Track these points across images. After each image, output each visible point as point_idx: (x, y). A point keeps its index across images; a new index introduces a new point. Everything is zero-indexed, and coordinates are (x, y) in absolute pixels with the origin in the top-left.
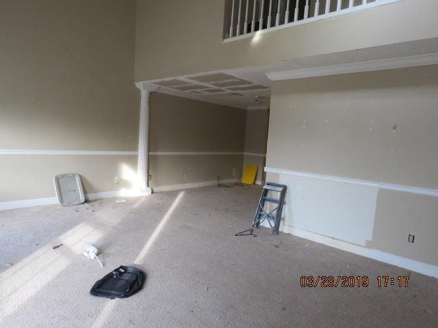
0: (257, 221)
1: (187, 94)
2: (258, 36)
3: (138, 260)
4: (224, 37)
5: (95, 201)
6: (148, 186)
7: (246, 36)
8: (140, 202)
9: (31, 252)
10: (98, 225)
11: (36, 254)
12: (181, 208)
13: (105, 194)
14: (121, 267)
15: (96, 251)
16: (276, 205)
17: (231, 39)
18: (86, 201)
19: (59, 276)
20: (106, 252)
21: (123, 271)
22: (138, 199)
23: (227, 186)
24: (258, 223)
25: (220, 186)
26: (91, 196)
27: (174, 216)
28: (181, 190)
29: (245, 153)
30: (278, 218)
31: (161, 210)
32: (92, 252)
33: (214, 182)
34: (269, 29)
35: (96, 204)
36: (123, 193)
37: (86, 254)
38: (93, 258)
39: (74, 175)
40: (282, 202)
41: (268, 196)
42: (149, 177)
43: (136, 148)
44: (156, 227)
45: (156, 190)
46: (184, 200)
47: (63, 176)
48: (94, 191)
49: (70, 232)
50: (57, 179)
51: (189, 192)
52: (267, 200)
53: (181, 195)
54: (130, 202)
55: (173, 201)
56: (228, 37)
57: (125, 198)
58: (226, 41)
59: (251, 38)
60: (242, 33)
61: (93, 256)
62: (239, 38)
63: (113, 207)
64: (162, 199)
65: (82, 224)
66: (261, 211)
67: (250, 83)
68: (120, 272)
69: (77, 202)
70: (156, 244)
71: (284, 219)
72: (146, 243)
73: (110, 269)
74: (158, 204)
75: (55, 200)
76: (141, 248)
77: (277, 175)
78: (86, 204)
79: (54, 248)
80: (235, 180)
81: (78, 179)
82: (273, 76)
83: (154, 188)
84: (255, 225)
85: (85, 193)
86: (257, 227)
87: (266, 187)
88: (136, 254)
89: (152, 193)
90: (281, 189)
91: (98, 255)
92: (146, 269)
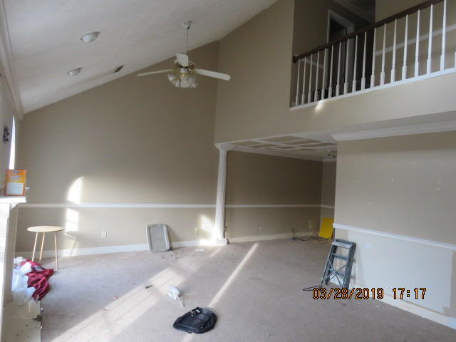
0: (326, 277)
1: (261, 151)
2: (320, 105)
3: (212, 304)
4: (291, 106)
5: (178, 249)
6: (224, 237)
7: (310, 104)
8: (217, 251)
9: (129, 290)
10: (180, 271)
11: (134, 291)
12: (253, 259)
13: (187, 243)
14: (198, 308)
15: (178, 293)
16: (345, 262)
17: (297, 107)
18: (171, 249)
19: (150, 310)
20: (186, 294)
21: (199, 311)
22: (215, 248)
23: (302, 239)
24: (328, 280)
25: (294, 239)
26: (175, 245)
27: (247, 267)
28: (256, 242)
29: (322, 206)
30: (348, 276)
31: (235, 260)
32: (174, 294)
33: (290, 235)
34: (330, 99)
35: (179, 251)
36: (203, 243)
37: (170, 295)
38: (175, 298)
39: (162, 226)
40: (351, 260)
41: (338, 253)
42: (225, 228)
43: (214, 202)
44: (229, 276)
45: (231, 240)
46: (257, 252)
47: (154, 226)
48: (178, 240)
49: (158, 275)
50: (149, 228)
51: (263, 244)
52: (337, 257)
53: (255, 247)
54: (207, 252)
55: (246, 252)
56: (295, 105)
57: (204, 248)
58: (293, 109)
59: (315, 106)
60: (306, 102)
61: (175, 297)
62: (303, 106)
63: (194, 255)
64: (236, 250)
65: (167, 270)
66: (330, 268)
67: (319, 142)
68: (197, 312)
69: (163, 250)
70: (228, 292)
71: (354, 278)
72: (219, 290)
73: (189, 309)
74: (232, 255)
75: (146, 247)
76: (214, 294)
77: (346, 232)
78: (171, 252)
79: (146, 288)
80: (310, 234)
81: (165, 229)
82: (338, 137)
83: (230, 240)
84: (324, 282)
85: (170, 241)
86: (327, 283)
87: (334, 243)
88: (210, 299)
89: (228, 243)
90: (349, 246)
91: (179, 296)
92: (217, 312)
